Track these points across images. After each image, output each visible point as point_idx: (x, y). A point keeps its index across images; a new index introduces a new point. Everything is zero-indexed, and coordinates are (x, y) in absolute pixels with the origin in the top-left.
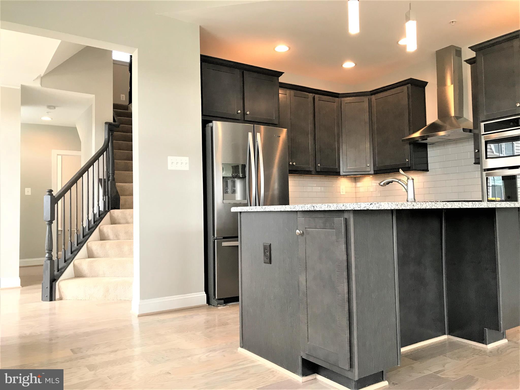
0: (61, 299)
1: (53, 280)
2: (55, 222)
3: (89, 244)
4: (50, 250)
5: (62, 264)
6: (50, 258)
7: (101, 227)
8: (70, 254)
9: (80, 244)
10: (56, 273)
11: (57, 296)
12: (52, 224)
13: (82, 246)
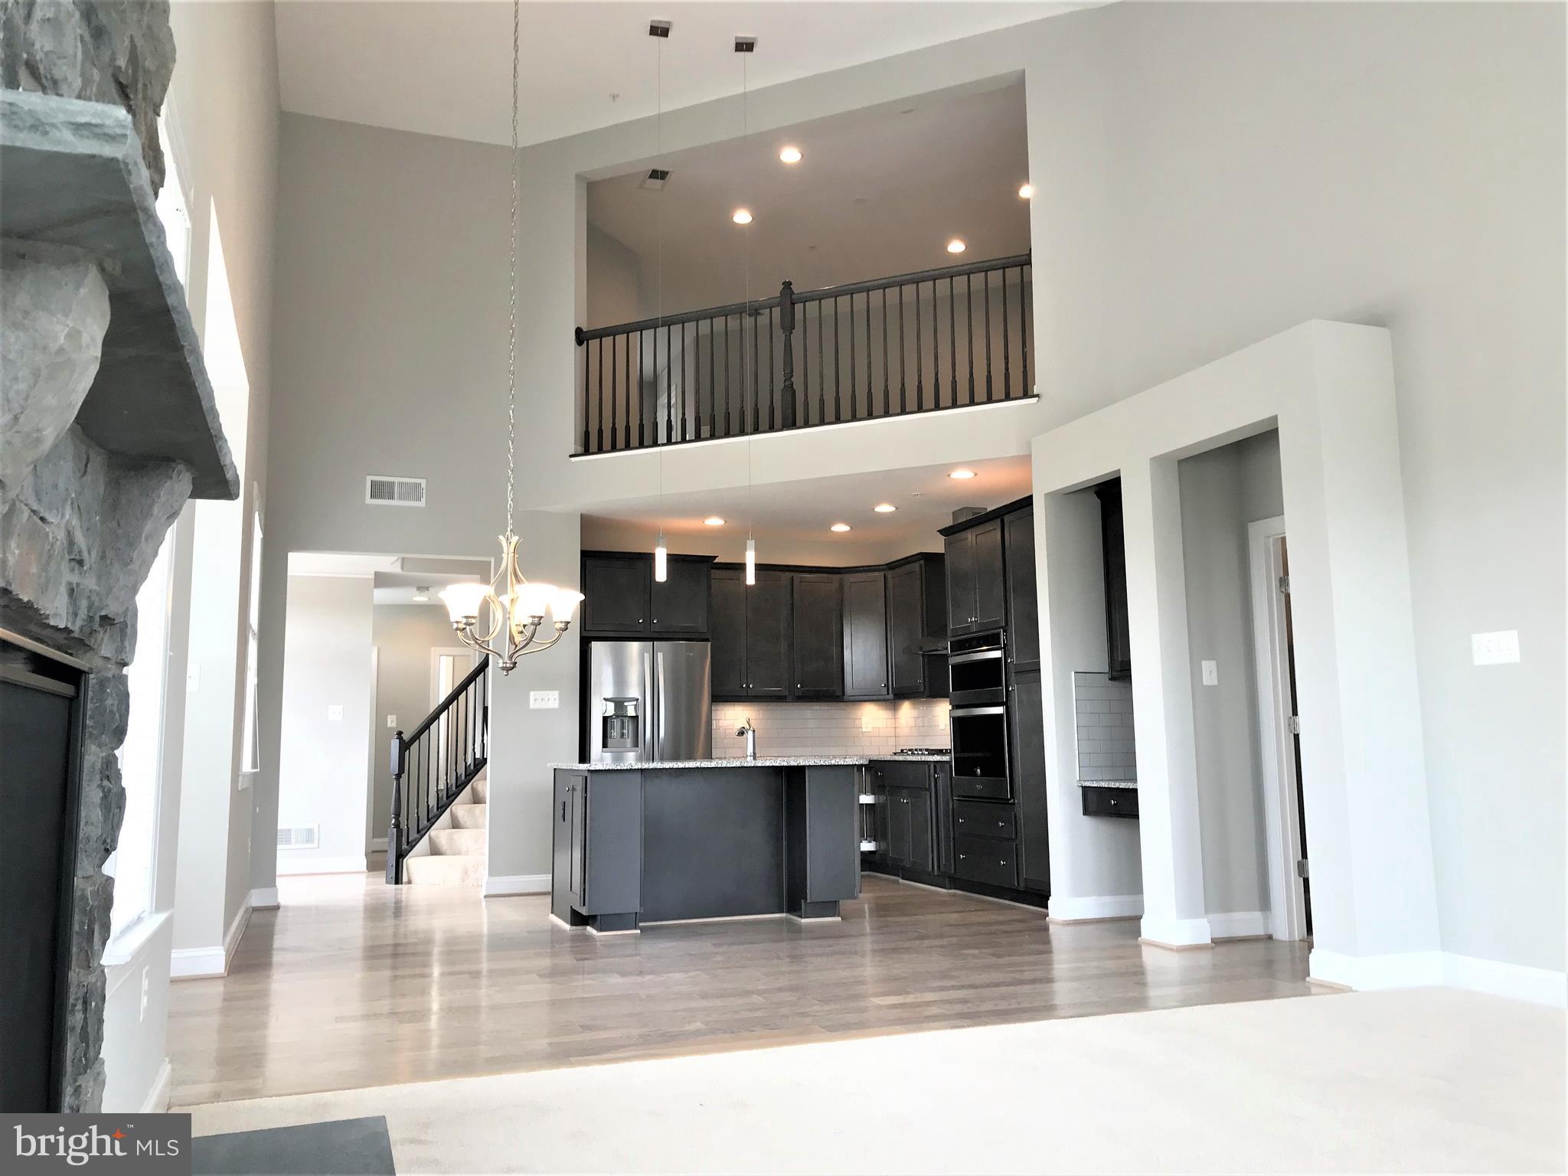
0: (409, 882)
1: (400, 856)
2: (405, 776)
3: (453, 808)
4: (397, 815)
5: (413, 835)
6: (397, 826)
7: (474, 785)
8: (425, 822)
9: (442, 808)
10: (405, 846)
11: (405, 879)
12: (401, 780)
13: (444, 811)
